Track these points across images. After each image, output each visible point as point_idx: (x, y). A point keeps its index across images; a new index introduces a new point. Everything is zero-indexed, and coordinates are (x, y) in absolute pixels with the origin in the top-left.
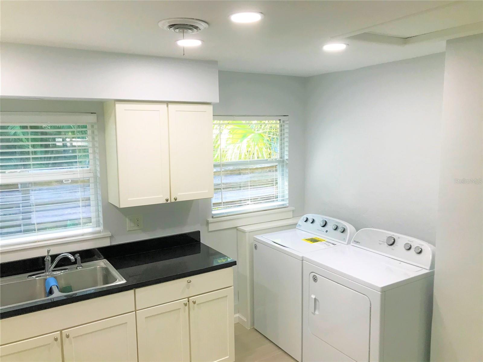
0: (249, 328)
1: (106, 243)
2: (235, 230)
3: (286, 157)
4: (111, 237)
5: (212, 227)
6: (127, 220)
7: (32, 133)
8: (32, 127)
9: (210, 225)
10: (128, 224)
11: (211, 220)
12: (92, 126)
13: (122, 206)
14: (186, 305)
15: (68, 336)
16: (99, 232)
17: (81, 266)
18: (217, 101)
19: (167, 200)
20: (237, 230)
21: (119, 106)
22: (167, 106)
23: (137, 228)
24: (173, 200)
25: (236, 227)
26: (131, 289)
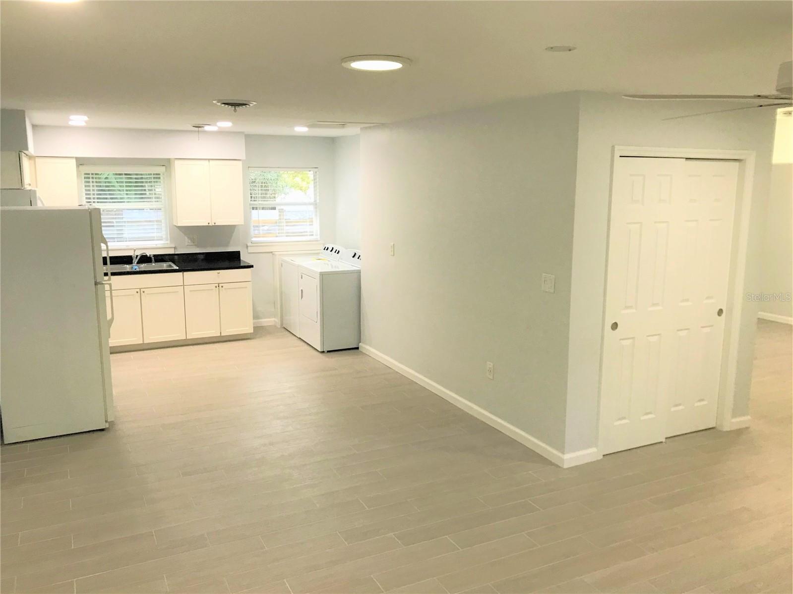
0: (279, 327)
1: (171, 252)
2: (271, 254)
3: (318, 201)
4: (175, 248)
5: (250, 250)
6: (186, 238)
7: (126, 178)
8: (126, 174)
9: (249, 248)
10: (187, 241)
11: (249, 244)
12: (163, 174)
13: (179, 225)
14: (216, 287)
15: (144, 292)
16: (167, 244)
18: (244, 158)
19: (209, 223)
20: (273, 254)
21: (177, 162)
22: (209, 162)
23: (192, 244)
24: (213, 224)
25: (272, 252)
26: (181, 272)
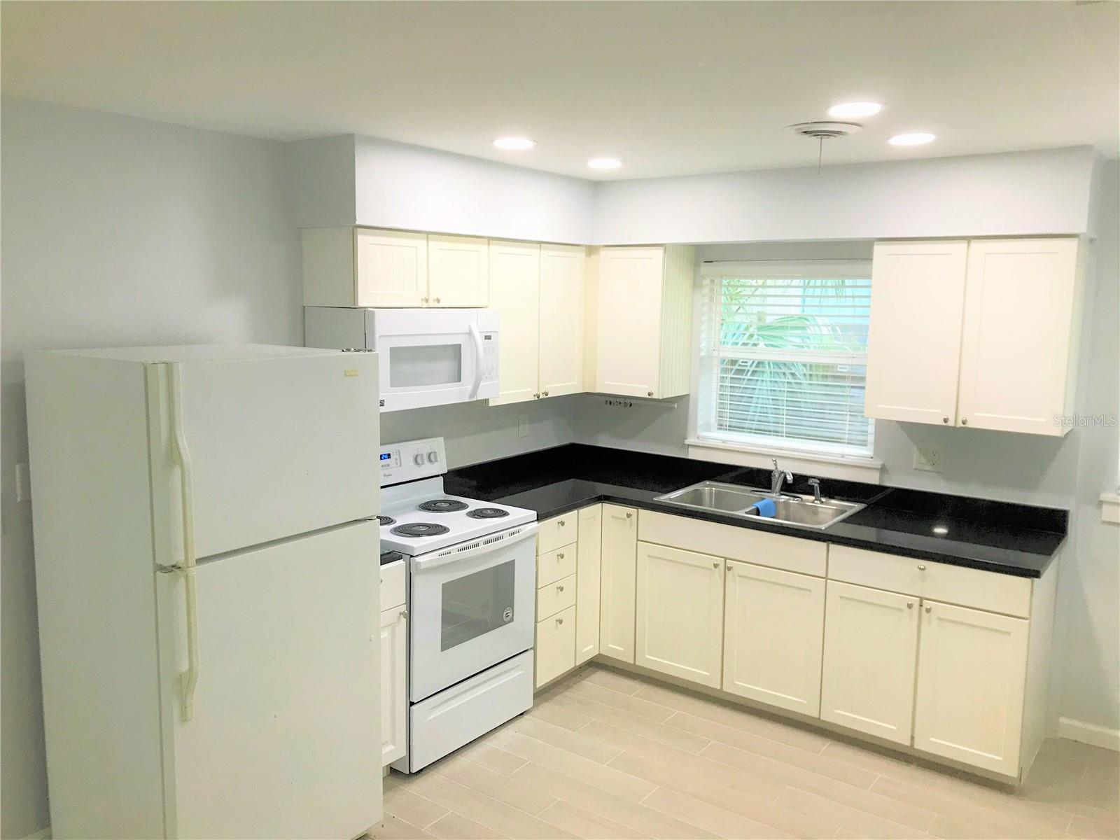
1: (873, 479)
4: (883, 472)
5: (1108, 513)
6: (915, 449)
9: (1105, 507)
10: (916, 457)
14: (912, 606)
15: (731, 568)
16: (870, 457)
17: (820, 500)
19: (946, 421)
22: (969, 246)
23: (931, 468)
24: (960, 425)
